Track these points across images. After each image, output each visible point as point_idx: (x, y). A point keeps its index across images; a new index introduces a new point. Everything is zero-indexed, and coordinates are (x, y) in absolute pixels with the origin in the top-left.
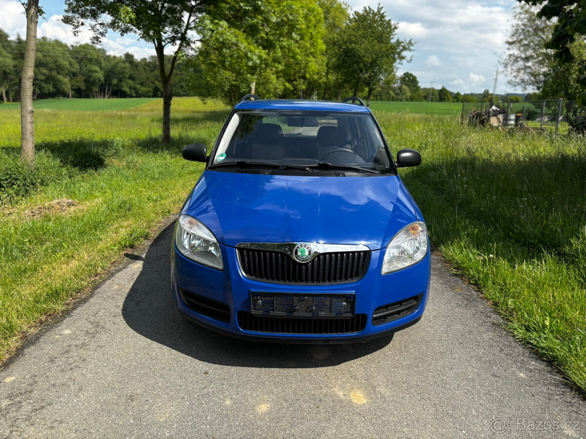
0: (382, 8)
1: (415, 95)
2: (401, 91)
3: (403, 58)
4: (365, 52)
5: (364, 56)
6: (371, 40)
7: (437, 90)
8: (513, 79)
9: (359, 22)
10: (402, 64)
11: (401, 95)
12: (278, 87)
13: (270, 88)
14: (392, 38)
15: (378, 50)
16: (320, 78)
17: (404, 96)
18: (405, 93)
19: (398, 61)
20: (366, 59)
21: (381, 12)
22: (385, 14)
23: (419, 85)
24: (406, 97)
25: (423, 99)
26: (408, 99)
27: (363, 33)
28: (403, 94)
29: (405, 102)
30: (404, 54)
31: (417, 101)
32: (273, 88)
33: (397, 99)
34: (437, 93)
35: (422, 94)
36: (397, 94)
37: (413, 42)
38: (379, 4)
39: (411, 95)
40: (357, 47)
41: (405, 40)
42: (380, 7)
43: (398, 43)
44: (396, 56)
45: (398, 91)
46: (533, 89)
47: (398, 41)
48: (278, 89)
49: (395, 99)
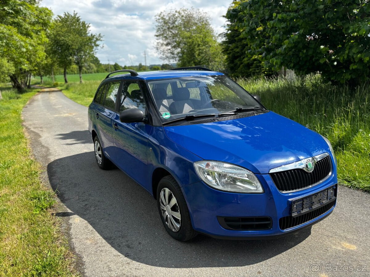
0: (77, 13)
1: (99, 69)
2: (90, 67)
3: (98, 45)
4: (73, 42)
5: (72, 45)
6: (74, 35)
7: (112, 65)
8: (162, 56)
9: (63, 23)
10: (98, 49)
11: (90, 69)
12: (11, 68)
13: (5, 70)
14: (88, 33)
15: (81, 41)
16: (42, 61)
17: (93, 70)
18: (93, 68)
19: (95, 47)
20: (74, 47)
21: (77, 16)
22: (80, 18)
23: (100, 62)
24: (94, 70)
25: (105, 71)
26: (96, 72)
27: (67, 30)
28: (92, 69)
29: (94, 74)
30: (98, 43)
31: (101, 72)
32: (6, 70)
33: (89, 72)
34: (113, 67)
35: (104, 68)
36: (88, 69)
37: (102, 35)
38: (74, 11)
39: (97, 69)
40: (66, 39)
41: (96, 34)
42: (75, 13)
43: (93, 36)
44: (93, 44)
45: (88, 67)
46: (173, 61)
47: (92, 35)
48: (10, 70)
49: (87, 72)
